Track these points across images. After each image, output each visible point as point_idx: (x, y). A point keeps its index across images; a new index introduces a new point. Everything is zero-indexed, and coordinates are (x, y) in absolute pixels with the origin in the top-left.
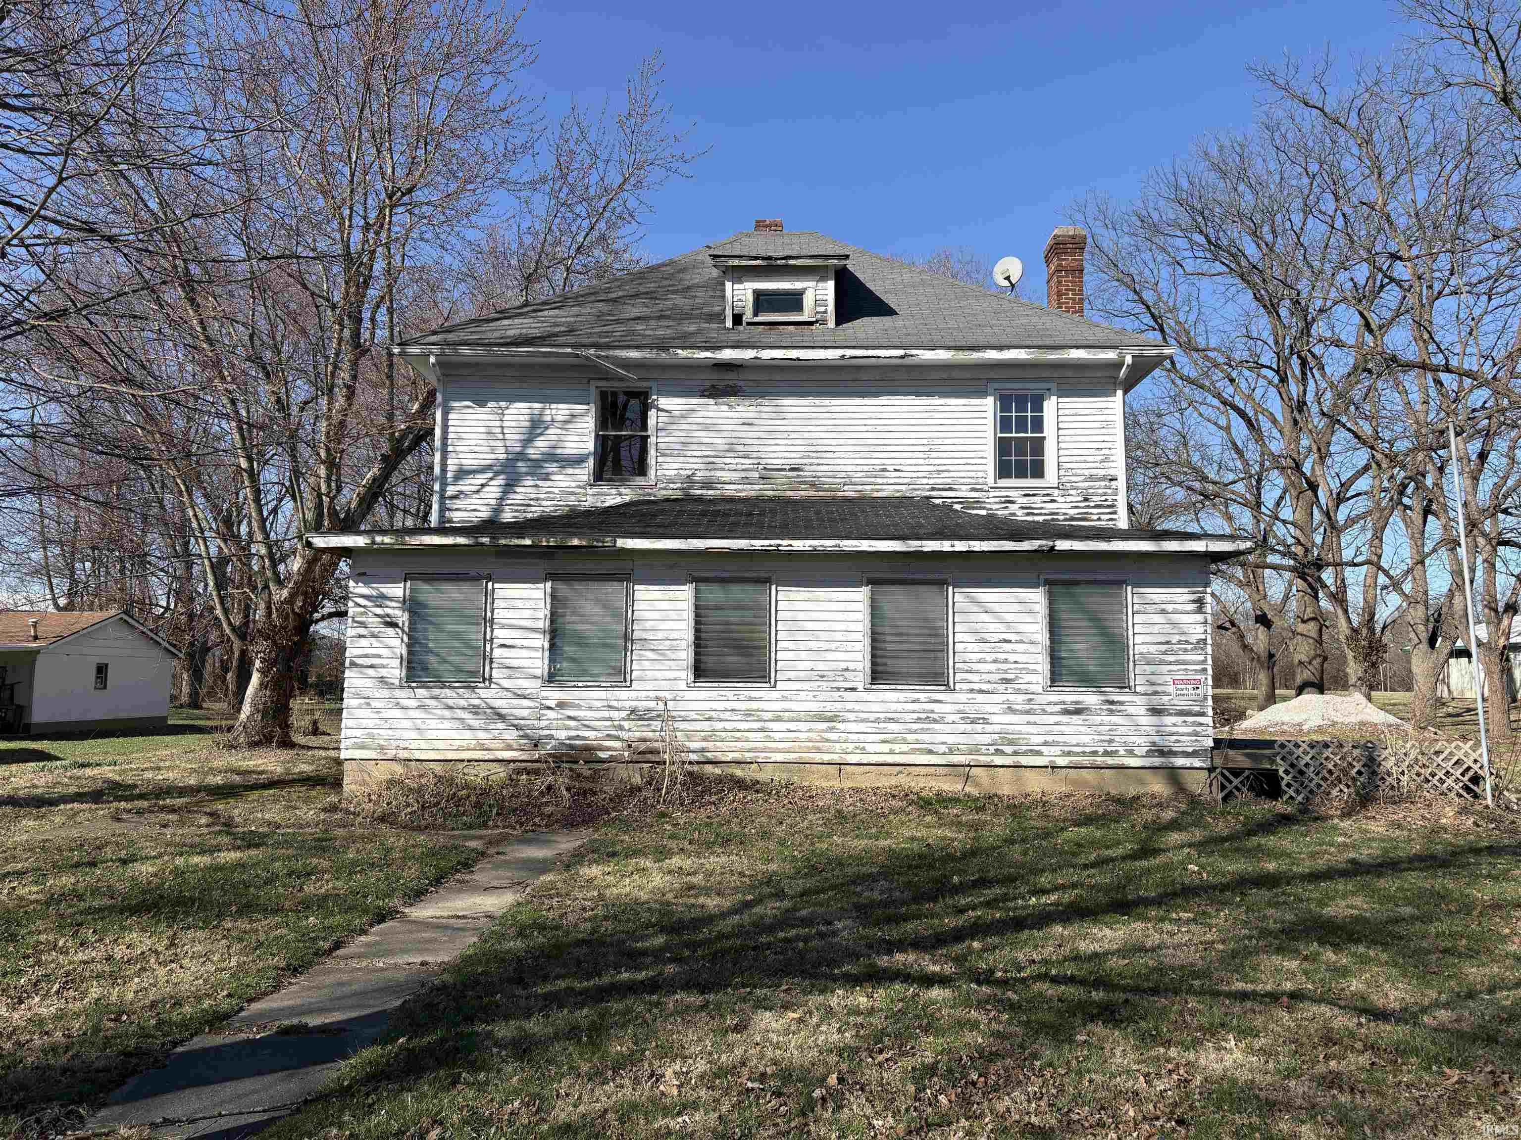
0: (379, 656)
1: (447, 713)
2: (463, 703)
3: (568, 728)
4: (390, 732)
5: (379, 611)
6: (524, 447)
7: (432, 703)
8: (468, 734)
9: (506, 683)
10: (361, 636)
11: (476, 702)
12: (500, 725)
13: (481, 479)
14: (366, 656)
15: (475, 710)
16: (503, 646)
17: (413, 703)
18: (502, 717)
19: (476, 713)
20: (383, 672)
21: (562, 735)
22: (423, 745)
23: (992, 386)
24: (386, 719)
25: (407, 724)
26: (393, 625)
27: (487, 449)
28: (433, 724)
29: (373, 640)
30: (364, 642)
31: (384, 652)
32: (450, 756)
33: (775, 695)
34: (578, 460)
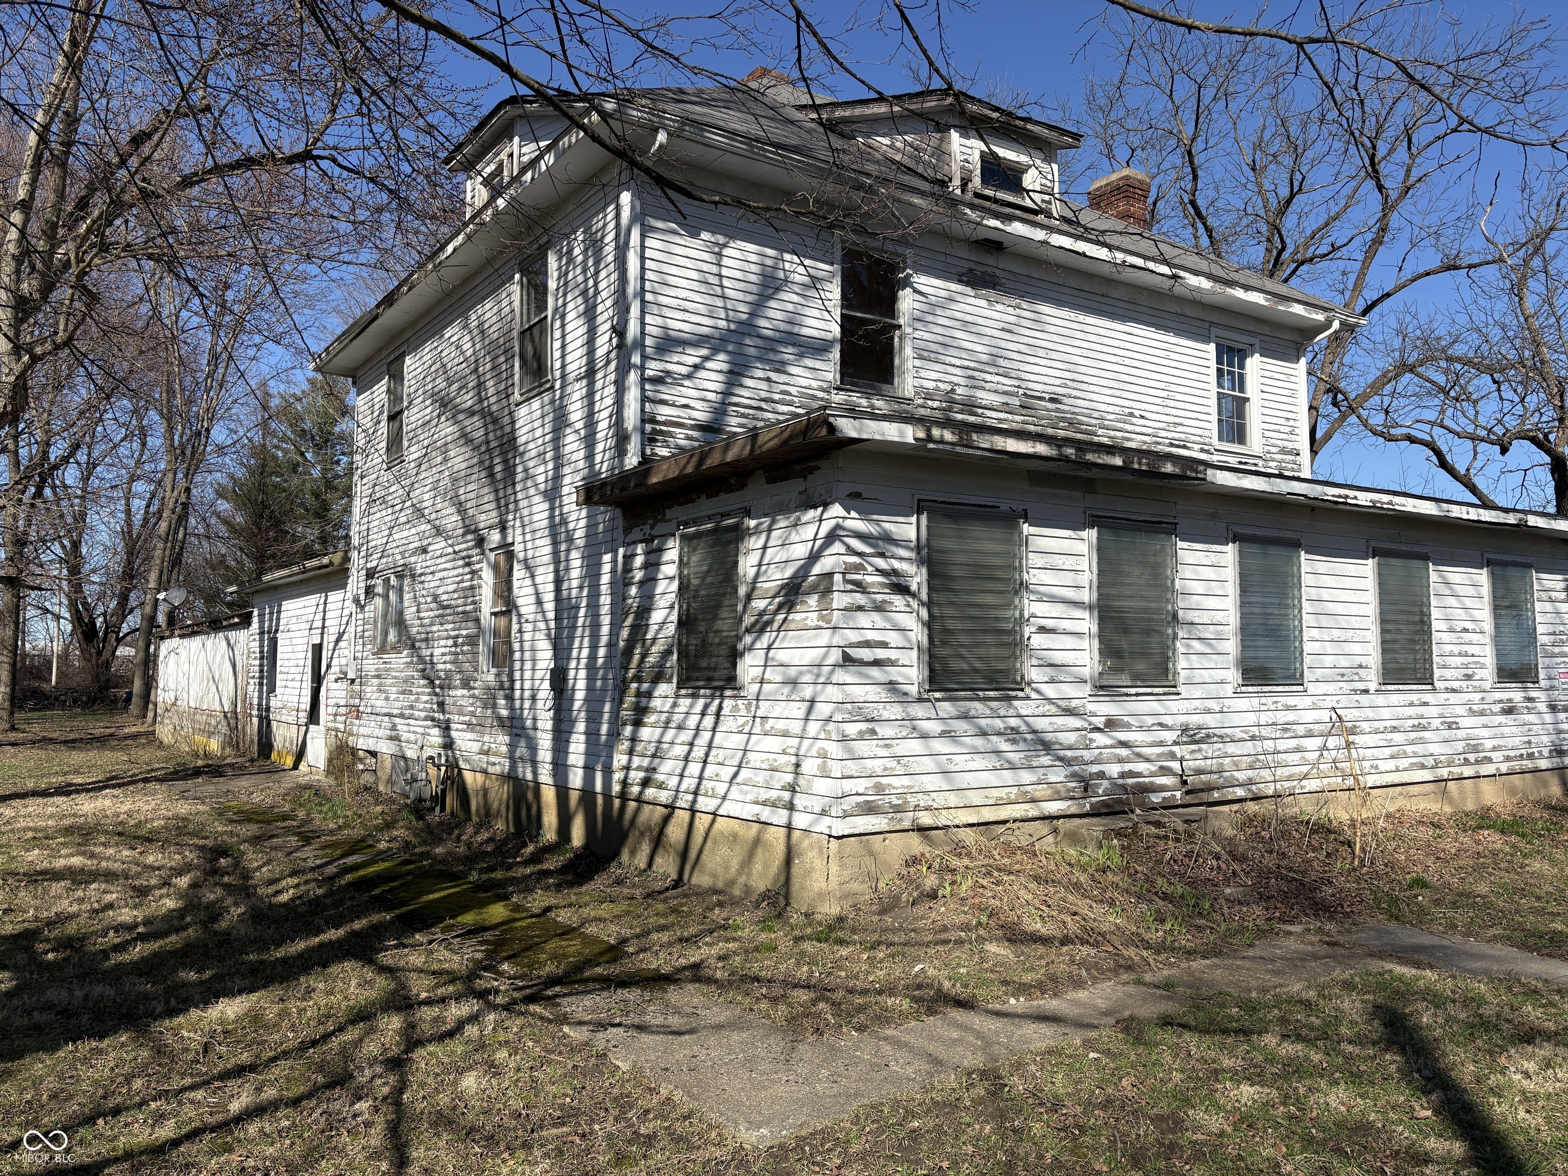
0: (884, 645)
1: (979, 742)
2: (998, 724)
3: (1121, 760)
4: (906, 781)
5: (881, 563)
6: (752, 315)
7: (961, 726)
8: (1008, 776)
9: (1050, 691)
10: (860, 608)
11: (1013, 722)
12: (1046, 760)
13: (692, 357)
14: (867, 644)
15: (1012, 735)
16: (1042, 630)
17: (934, 727)
18: (1047, 746)
19: (1014, 742)
20: (894, 673)
21: (1114, 770)
22: (953, 799)
23: (1214, 331)
24: (897, 758)
25: (928, 764)
26: (902, 589)
27: (702, 309)
28: (961, 762)
29: (876, 616)
30: (863, 620)
31: (893, 638)
32: (989, 815)
33: (1307, 701)
34: (818, 348)
